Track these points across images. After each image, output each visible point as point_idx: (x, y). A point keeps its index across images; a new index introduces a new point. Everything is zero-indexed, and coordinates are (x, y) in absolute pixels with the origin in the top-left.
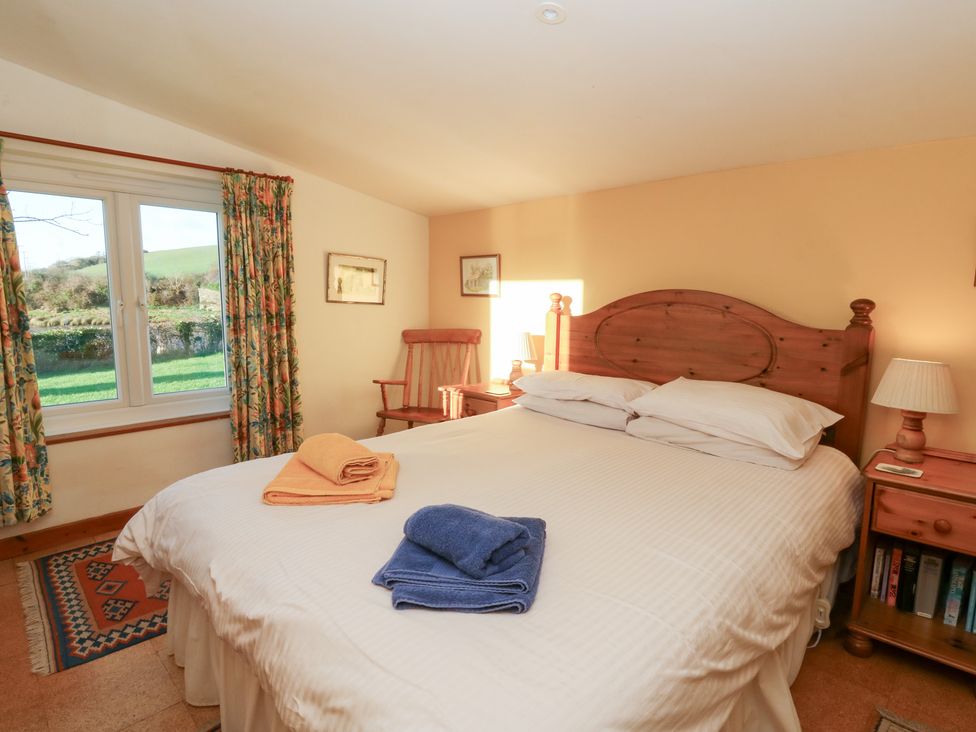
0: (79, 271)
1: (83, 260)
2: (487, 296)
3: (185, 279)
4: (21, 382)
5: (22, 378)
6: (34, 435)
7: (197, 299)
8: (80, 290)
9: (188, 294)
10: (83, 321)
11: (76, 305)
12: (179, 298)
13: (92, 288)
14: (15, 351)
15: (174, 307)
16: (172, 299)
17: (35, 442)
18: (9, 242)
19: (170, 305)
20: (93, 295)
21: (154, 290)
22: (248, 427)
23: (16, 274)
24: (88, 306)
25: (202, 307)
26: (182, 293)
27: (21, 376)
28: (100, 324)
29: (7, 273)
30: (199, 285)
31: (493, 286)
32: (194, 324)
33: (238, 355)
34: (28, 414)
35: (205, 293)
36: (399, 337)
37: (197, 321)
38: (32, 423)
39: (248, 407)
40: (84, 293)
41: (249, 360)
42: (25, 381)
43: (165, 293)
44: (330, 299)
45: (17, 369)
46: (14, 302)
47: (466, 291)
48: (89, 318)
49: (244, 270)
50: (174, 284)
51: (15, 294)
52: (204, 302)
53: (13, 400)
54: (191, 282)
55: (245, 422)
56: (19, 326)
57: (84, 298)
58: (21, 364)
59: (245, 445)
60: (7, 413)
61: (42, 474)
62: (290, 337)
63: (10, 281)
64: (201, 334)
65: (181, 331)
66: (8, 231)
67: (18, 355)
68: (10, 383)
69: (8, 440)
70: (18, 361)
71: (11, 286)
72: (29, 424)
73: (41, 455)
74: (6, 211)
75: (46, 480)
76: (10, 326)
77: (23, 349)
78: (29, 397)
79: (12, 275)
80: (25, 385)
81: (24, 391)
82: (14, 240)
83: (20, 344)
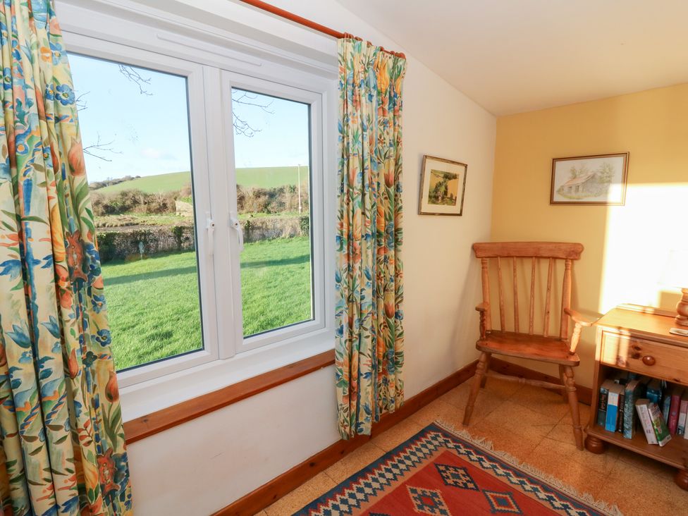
0: (96, 191)
1: (98, 183)
2: (604, 204)
3: (166, 196)
4: (89, 358)
5: (90, 354)
6: (109, 441)
7: (174, 209)
8: (97, 203)
9: (168, 205)
10: (100, 225)
11: (95, 214)
12: (163, 208)
13: (106, 202)
14: (79, 309)
15: (159, 214)
16: (158, 209)
17: (111, 451)
18: (65, 123)
19: (157, 213)
20: (106, 207)
21: (146, 203)
22: (359, 379)
23: (78, 180)
24: (103, 214)
25: (178, 214)
26: (165, 205)
27: (88, 350)
28: (112, 226)
29: (64, 177)
30: (175, 199)
31: (615, 192)
32: (184, 228)
33: (352, 289)
34: (99, 410)
35: (179, 205)
36: (467, 252)
37: (186, 225)
38: (106, 421)
39: (360, 353)
40: (100, 206)
41: (364, 293)
42: (95, 357)
43: (154, 204)
44: (423, 211)
45: (82, 340)
46: (75, 229)
47: (557, 198)
48: (104, 222)
49: (363, 174)
50: (159, 198)
51: (77, 214)
52: (179, 211)
53: (79, 398)
54: (170, 197)
55: (355, 373)
56: (84, 269)
57: (101, 209)
58: (88, 331)
59: (354, 403)
60: (69, 422)
61: (122, 498)
62: (397, 259)
63: (68, 191)
64: (189, 235)
65: (175, 233)
66: (65, 103)
67: (85, 316)
68: (74, 370)
69: (71, 466)
70: (84, 325)
71: (69, 198)
72: (102, 426)
73: (120, 469)
74: (60, 65)
75: (128, 503)
76: (71, 270)
77: (90, 306)
78: (101, 382)
79: (71, 182)
80: (95, 363)
81: (93, 373)
82: (75, 120)
83: (86, 297)
